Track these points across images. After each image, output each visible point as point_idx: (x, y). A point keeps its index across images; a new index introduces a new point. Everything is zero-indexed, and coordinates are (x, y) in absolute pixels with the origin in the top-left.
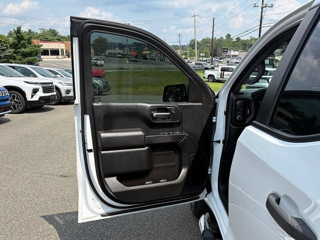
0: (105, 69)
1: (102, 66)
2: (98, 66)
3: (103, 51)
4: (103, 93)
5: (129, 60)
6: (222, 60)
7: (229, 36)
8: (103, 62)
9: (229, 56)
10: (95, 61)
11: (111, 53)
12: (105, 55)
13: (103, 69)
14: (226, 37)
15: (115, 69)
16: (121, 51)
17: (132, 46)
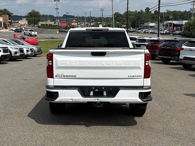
0: (39, 39)
1: (36, 36)
2: (33, 36)
3: (36, 22)
4: (37, 56)
5: (59, 31)
6: (140, 31)
7: (148, 9)
8: (36, 33)
9: (147, 27)
10: (30, 32)
11: (44, 25)
12: (38, 26)
13: (37, 39)
14: (145, 10)
15: (46, 39)
16: (52, 23)
17: (63, 17)
